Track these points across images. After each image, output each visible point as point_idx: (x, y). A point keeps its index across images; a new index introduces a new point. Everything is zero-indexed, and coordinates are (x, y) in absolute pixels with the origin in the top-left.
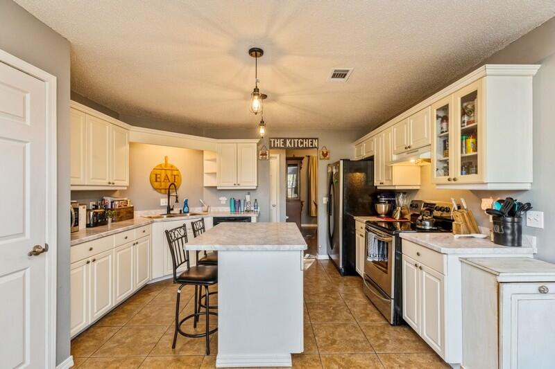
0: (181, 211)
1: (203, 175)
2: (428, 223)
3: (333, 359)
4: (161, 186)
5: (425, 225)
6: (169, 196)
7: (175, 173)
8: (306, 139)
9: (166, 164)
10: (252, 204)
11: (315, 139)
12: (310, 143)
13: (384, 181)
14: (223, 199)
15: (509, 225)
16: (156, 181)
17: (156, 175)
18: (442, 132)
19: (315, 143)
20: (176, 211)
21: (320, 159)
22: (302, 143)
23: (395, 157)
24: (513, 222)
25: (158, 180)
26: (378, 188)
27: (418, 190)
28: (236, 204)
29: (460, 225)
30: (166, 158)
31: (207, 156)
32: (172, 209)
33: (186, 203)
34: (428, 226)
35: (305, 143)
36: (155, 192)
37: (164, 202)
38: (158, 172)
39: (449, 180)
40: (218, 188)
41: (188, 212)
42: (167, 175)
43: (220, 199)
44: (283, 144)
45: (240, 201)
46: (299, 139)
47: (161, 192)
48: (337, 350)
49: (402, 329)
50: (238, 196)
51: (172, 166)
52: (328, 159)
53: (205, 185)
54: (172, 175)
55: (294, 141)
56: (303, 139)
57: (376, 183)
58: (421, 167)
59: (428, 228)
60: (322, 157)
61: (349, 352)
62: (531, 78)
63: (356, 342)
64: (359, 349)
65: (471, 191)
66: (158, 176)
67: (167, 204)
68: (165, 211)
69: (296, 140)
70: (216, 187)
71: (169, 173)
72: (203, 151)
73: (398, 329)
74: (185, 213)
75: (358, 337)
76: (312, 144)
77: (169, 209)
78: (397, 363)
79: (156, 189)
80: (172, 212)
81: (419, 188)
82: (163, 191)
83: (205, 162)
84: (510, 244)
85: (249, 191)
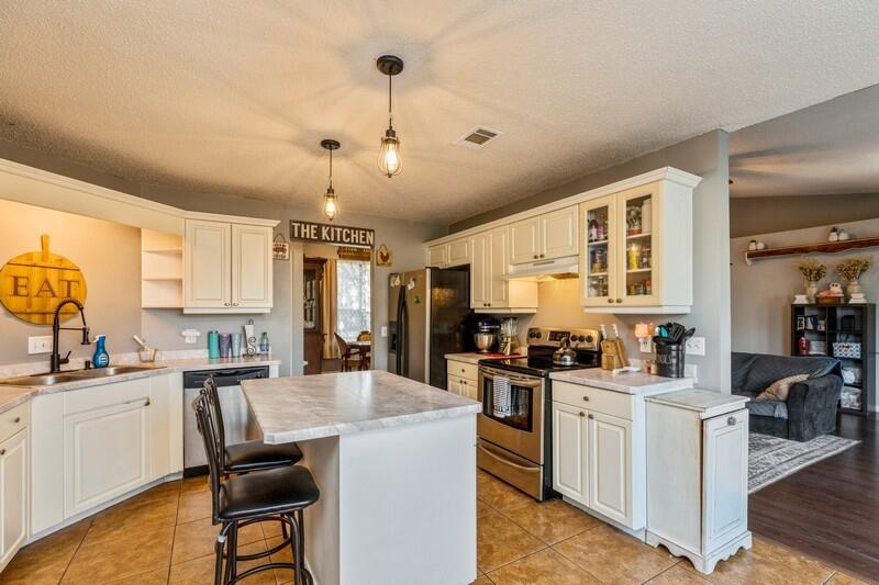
0: (87, 363)
1: (140, 283)
2: (568, 358)
3: (506, 575)
4: (29, 305)
5: (565, 360)
6: (56, 329)
7: (69, 275)
8: (355, 229)
9: (45, 254)
10: (258, 342)
11: (370, 231)
12: (362, 237)
13: (492, 302)
14: (192, 334)
15: (674, 353)
16: (16, 293)
17: (16, 278)
18: (591, 241)
19: (370, 237)
20: (76, 364)
21: (378, 264)
22: (348, 236)
23: (511, 269)
24: (678, 350)
25: (22, 291)
26: (476, 311)
27: (532, 314)
28: (224, 343)
29: (612, 358)
30: (44, 241)
31: (148, 242)
32: (66, 361)
33: (100, 346)
34: (568, 361)
35: (353, 236)
36: (12, 321)
37: (40, 343)
38: (21, 271)
39: (610, 301)
40: (185, 312)
41: (107, 365)
42: (47, 282)
43: (184, 333)
44: (315, 235)
45: (230, 337)
46: (343, 228)
47: (29, 322)
48: (504, 559)
49: (552, 503)
50: (226, 328)
51: (61, 260)
52: (390, 265)
53: (145, 304)
54: (60, 280)
55: (336, 232)
56: (350, 229)
57: (473, 304)
58: (539, 283)
59: (568, 363)
60: (380, 261)
61: (519, 556)
62: (691, 189)
63: (515, 539)
64: (527, 548)
65: (615, 315)
66: (22, 282)
67: (50, 350)
68: (44, 367)
69: (339, 230)
70: (181, 310)
71: (53, 276)
72: (139, 230)
73: (549, 505)
74: (96, 367)
75: (513, 531)
76: (364, 239)
77: (56, 361)
78: (580, 550)
79: (12, 313)
80: (63, 367)
81: (535, 311)
82: (35, 318)
83: (144, 255)
84: (674, 376)
85: (251, 317)
